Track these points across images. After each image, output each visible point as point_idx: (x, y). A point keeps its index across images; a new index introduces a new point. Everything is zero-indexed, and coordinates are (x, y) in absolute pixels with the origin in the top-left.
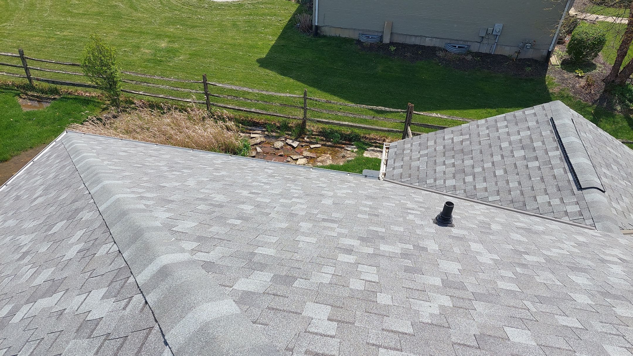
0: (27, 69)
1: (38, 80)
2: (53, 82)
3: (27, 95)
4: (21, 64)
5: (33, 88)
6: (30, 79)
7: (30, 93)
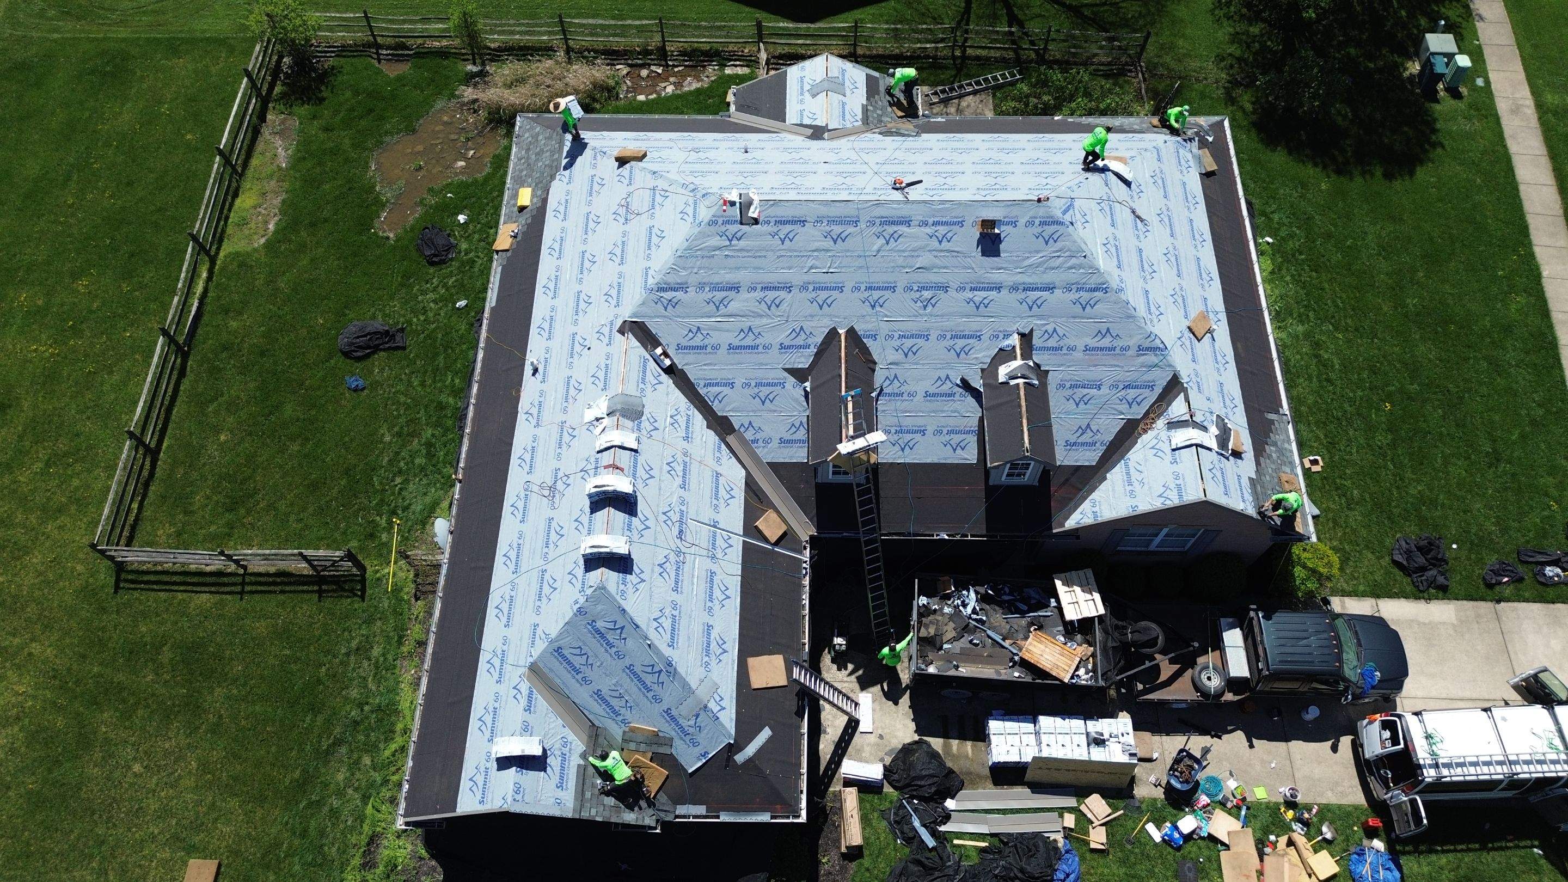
0: (371, 28)
4: (364, 24)
6: (374, 37)
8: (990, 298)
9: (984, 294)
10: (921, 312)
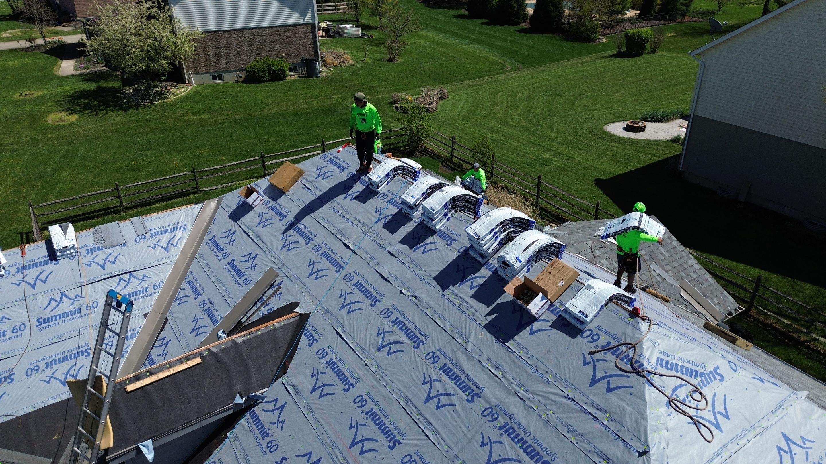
0: (453, 149)
1: (456, 157)
2: (462, 160)
3: (446, 164)
4: (451, 145)
5: (451, 162)
6: (452, 156)
7: (448, 163)
8: (454, 400)
9: (451, 386)
10: (373, 351)
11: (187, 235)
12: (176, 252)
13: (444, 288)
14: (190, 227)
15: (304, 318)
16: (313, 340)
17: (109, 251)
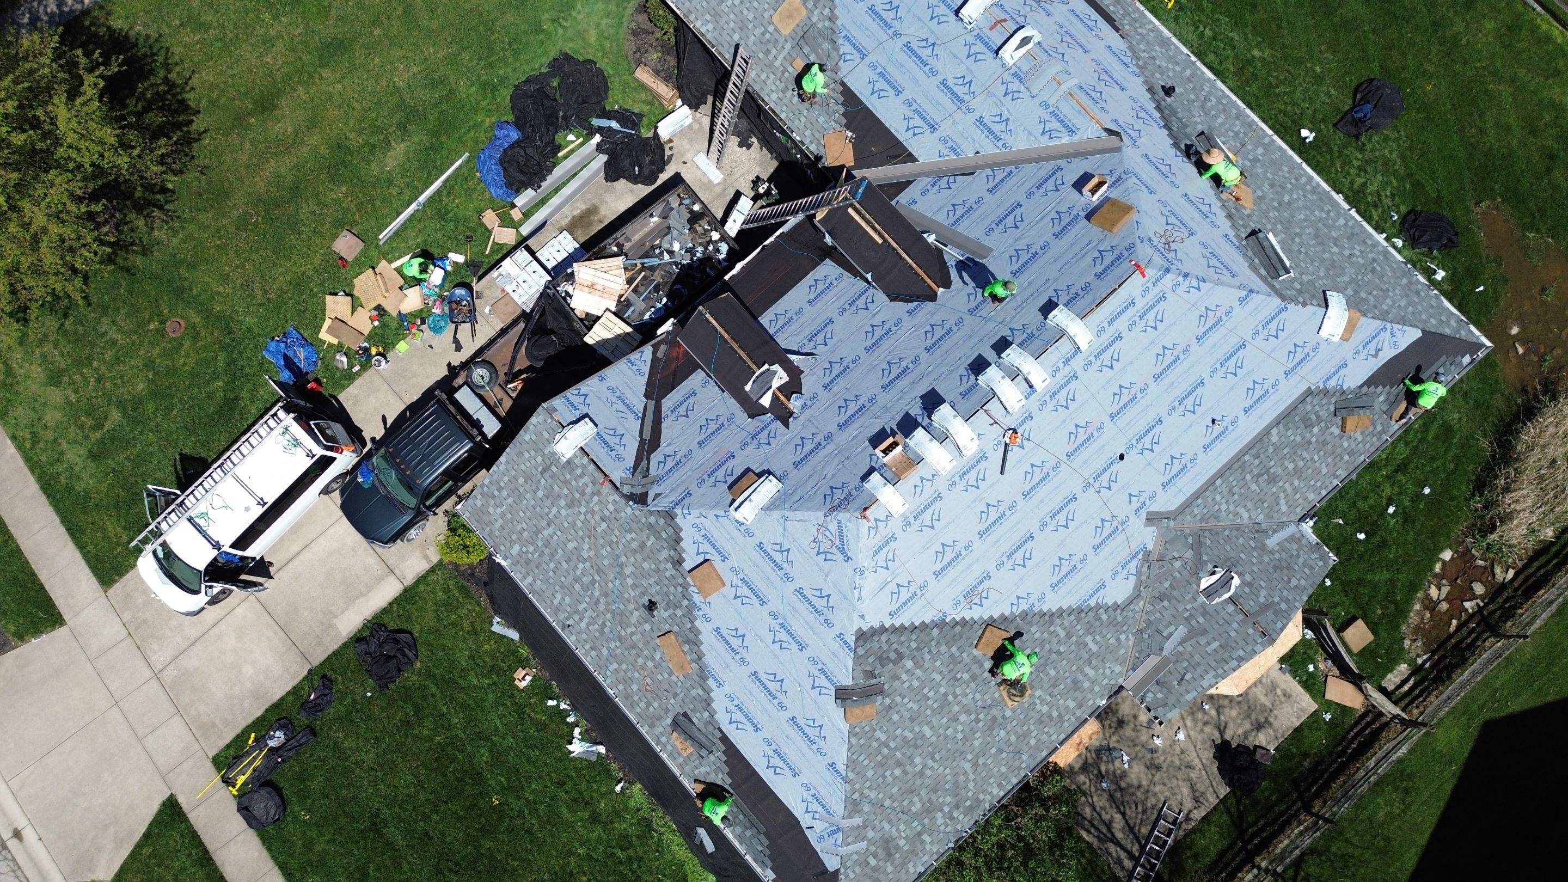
8: (842, 416)
9: (850, 412)
11: (1065, 140)
12: (1045, 142)
13: (922, 397)
14: (1075, 138)
15: (933, 297)
16: (909, 313)
17: (1022, 88)
